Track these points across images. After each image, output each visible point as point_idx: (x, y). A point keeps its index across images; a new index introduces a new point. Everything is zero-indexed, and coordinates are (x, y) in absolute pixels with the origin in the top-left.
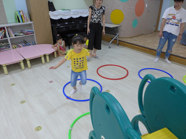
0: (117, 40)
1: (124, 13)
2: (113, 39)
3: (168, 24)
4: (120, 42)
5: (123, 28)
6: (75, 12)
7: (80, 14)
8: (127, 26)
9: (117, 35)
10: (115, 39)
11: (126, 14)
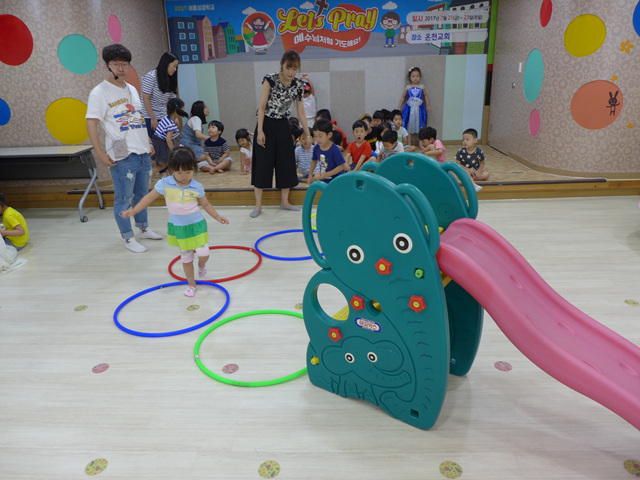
0: (95, 193)
9: (94, 177)
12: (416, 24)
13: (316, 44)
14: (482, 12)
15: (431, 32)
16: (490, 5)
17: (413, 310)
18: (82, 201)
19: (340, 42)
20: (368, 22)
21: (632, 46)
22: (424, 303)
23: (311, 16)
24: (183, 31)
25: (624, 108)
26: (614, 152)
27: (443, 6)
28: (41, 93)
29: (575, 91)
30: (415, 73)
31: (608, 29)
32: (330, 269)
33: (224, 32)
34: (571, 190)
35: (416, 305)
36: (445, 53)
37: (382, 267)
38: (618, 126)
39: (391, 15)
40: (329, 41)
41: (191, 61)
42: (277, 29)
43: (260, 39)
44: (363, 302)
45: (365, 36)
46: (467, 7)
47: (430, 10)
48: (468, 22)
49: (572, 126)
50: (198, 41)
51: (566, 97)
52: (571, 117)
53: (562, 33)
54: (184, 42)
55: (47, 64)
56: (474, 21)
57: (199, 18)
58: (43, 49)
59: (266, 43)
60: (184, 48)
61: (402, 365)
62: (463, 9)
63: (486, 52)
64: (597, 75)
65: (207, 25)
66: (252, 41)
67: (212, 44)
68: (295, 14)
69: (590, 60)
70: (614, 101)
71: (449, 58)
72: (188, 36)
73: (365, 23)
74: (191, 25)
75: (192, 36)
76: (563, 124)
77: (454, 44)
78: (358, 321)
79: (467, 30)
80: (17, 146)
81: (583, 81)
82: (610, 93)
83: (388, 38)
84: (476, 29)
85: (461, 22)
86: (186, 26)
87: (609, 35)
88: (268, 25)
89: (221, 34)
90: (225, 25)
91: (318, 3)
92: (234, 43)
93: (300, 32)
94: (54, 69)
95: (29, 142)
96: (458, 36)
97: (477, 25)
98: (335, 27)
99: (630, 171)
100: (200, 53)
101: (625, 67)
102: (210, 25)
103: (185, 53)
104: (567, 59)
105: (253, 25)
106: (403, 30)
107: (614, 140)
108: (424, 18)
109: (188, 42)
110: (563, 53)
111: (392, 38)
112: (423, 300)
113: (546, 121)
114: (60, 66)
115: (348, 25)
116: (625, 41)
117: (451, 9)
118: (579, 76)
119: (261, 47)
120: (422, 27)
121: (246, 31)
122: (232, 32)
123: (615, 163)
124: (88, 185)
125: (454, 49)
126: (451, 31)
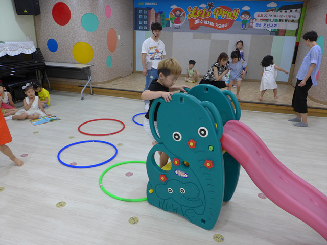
0: (89, 87)
1: (94, 48)
2: (84, 87)
3: (154, 59)
4: (94, 89)
5: (95, 69)
6: (13, 45)
7: (21, 49)
8: (100, 66)
9: (89, 80)
10: (87, 87)
11: (97, 49)
12: (259, 18)
13: (205, 25)
14: (296, 14)
15: (267, 23)
16: (301, 10)
17: (207, 167)
18: (83, 90)
19: (218, 25)
20: (234, 15)
22: (212, 164)
23: (204, 11)
24: (141, 14)
27: (275, 10)
28: (72, 39)
33: (161, 16)
35: (208, 165)
36: (273, 34)
37: (191, 144)
39: (246, 13)
40: (212, 24)
41: (143, 29)
42: (187, 16)
43: (178, 21)
44: (180, 161)
45: (231, 23)
46: (288, 11)
47: (268, 11)
48: (288, 19)
50: (148, 20)
54: (141, 20)
55: (76, 26)
56: (291, 19)
57: (149, 8)
58: (75, 19)
59: (180, 23)
60: (141, 22)
61: (198, 196)
62: (286, 12)
63: (296, 35)
65: (153, 12)
66: (174, 21)
68: (196, 9)
71: (275, 37)
72: (143, 17)
73: (232, 16)
74: (145, 12)
75: (145, 17)
77: (278, 30)
78: (176, 172)
79: (287, 23)
80: (59, 62)
83: (243, 24)
84: (292, 23)
85: (284, 18)
86: (143, 12)
88: (182, 14)
89: (159, 17)
90: (161, 13)
91: (209, 4)
92: (164, 22)
93: (198, 18)
94: (78, 29)
95: (64, 61)
96: (281, 26)
97: (293, 21)
98: (216, 17)
100: (147, 25)
103: (141, 25)
105: (175, 14)
106: (252, 21)
108: (264, 15)
109: (143, 20)
111: (245, 25)
112: (212, 162)
114: (81, 27)
115: (223, 17)
117: (279, 11)
119: (178, 25)
120: (262, 20)
121: (171, 16)
122: (164, 16)
124: (86, 83)
125: (278, 33)
126: (278, 23)
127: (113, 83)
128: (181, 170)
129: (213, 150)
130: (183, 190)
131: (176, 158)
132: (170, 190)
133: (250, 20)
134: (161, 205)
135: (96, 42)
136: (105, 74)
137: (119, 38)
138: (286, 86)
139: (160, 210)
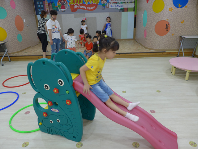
0: (7, 56)
1: (6, 30)
2: (2, 57)
4: (11, 57)
5: (10, 44)
9: (6, 52)
10: (5, 56)
11: (8, 30)
12: (112, 2)
13: (81, 8)
15: (117, 5)
18: (2, 59)
19: (88, 8)
20: (97, 1)
21: (172, 9)
25: (171, 29)
26: (168, 43)
29: (156, 23)
30: (108, 18)
31: (165, 4)
32: (39, 93)
33: (52, 5)
34: (155, 55)
35: (68, 103)
36: (121, 11)
38: (169, 35)
40: (85, 7)
42: (68, 4)
43: (63, 7)
44: (52, 103)
45: (96, 6)
48: (128, 1)
49: (155, 35)
50: (44, 8)
51: (153, 25)
52: (155, 32)
53: (152, 5)
54: (39, 8)
57: (44, 0)
59: (65, 8)
60: (39, 10)
63: (134, 11)
64: (162, 19)
66: (61, 7)
67: (48, 8)
69: (160, 14)
70: (167, 27)
71: (123, 13)
72: (40, 6)
73: (96, 2)
75: (42, 6)
76: (153, 34)
77: (124, 8)
78: (52, 109)
79: (128, 4)
81: (158, 21)
82: (166, 24)
83: (103, 6)
84: (131, 4)
85: (126, 1)
86: (40, 3)
87: (165, 6)
88: (65, 2)
89: (51, 5)
90: (52, 2)
92: (55, 8)
93: (76, 5)
96: (125, 6)
97: (131, 2)
98: (86, 3)
99: (173, 49)
101: (171, 16)
102: (47, 2)
103: (40, 12)
104: (153, 13)
105: (61, 3)
106: (108, 4)
107: (168, 39)
109: (41, 8)
110: (152, 11)
111: (105, 6)
113: (148, 33)
115: (90, 2)
116: (170, 8)
118: (157, 19)
119: (64, 10)
120: (114, 3)
121: (58, 4)
122: (54, 5)
123: (168, 46)
124: (4, 54)
125: (124, 10)
126: (123, 4)
127: (25, 51)
128: (54, 108)
129: (69, 93)
130: (58, 120)
131: (49, 101)
132: (51, 121)
133: (107, 4)
134: (49, 131)
135: (7, 26)
136: (18, 47)
137: (25, 22)
138: (132, 41)
139: (49, 134)
